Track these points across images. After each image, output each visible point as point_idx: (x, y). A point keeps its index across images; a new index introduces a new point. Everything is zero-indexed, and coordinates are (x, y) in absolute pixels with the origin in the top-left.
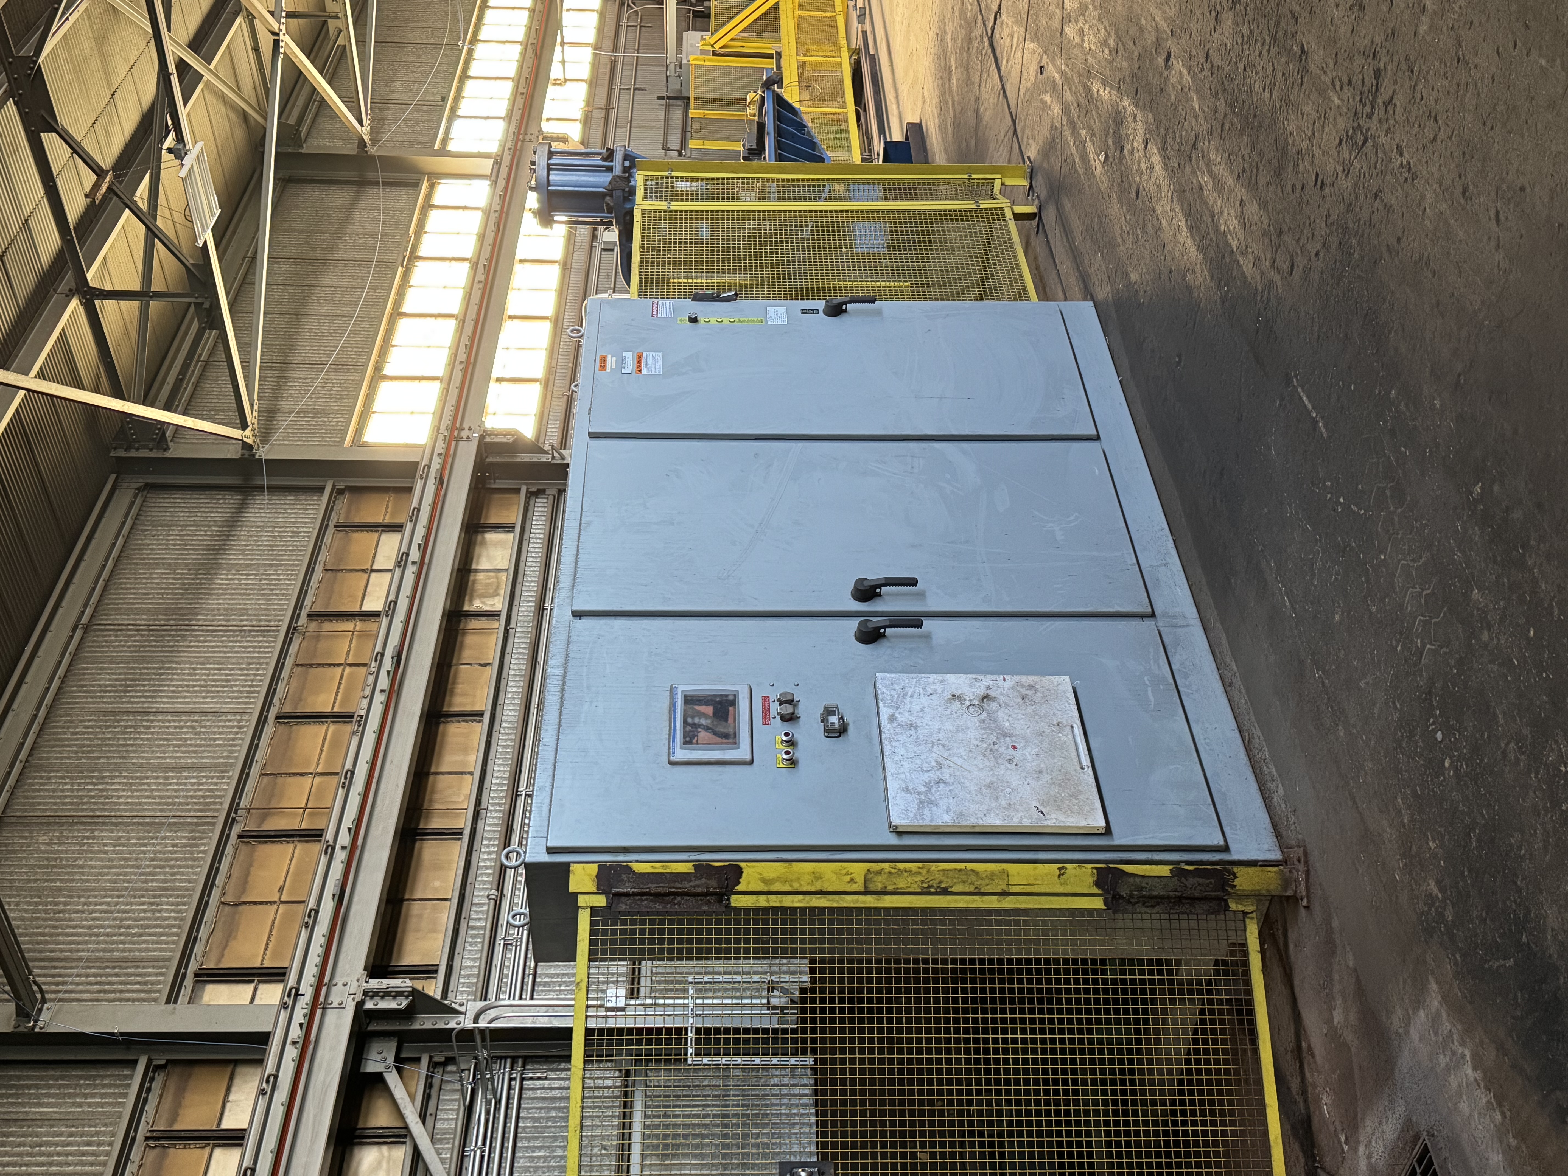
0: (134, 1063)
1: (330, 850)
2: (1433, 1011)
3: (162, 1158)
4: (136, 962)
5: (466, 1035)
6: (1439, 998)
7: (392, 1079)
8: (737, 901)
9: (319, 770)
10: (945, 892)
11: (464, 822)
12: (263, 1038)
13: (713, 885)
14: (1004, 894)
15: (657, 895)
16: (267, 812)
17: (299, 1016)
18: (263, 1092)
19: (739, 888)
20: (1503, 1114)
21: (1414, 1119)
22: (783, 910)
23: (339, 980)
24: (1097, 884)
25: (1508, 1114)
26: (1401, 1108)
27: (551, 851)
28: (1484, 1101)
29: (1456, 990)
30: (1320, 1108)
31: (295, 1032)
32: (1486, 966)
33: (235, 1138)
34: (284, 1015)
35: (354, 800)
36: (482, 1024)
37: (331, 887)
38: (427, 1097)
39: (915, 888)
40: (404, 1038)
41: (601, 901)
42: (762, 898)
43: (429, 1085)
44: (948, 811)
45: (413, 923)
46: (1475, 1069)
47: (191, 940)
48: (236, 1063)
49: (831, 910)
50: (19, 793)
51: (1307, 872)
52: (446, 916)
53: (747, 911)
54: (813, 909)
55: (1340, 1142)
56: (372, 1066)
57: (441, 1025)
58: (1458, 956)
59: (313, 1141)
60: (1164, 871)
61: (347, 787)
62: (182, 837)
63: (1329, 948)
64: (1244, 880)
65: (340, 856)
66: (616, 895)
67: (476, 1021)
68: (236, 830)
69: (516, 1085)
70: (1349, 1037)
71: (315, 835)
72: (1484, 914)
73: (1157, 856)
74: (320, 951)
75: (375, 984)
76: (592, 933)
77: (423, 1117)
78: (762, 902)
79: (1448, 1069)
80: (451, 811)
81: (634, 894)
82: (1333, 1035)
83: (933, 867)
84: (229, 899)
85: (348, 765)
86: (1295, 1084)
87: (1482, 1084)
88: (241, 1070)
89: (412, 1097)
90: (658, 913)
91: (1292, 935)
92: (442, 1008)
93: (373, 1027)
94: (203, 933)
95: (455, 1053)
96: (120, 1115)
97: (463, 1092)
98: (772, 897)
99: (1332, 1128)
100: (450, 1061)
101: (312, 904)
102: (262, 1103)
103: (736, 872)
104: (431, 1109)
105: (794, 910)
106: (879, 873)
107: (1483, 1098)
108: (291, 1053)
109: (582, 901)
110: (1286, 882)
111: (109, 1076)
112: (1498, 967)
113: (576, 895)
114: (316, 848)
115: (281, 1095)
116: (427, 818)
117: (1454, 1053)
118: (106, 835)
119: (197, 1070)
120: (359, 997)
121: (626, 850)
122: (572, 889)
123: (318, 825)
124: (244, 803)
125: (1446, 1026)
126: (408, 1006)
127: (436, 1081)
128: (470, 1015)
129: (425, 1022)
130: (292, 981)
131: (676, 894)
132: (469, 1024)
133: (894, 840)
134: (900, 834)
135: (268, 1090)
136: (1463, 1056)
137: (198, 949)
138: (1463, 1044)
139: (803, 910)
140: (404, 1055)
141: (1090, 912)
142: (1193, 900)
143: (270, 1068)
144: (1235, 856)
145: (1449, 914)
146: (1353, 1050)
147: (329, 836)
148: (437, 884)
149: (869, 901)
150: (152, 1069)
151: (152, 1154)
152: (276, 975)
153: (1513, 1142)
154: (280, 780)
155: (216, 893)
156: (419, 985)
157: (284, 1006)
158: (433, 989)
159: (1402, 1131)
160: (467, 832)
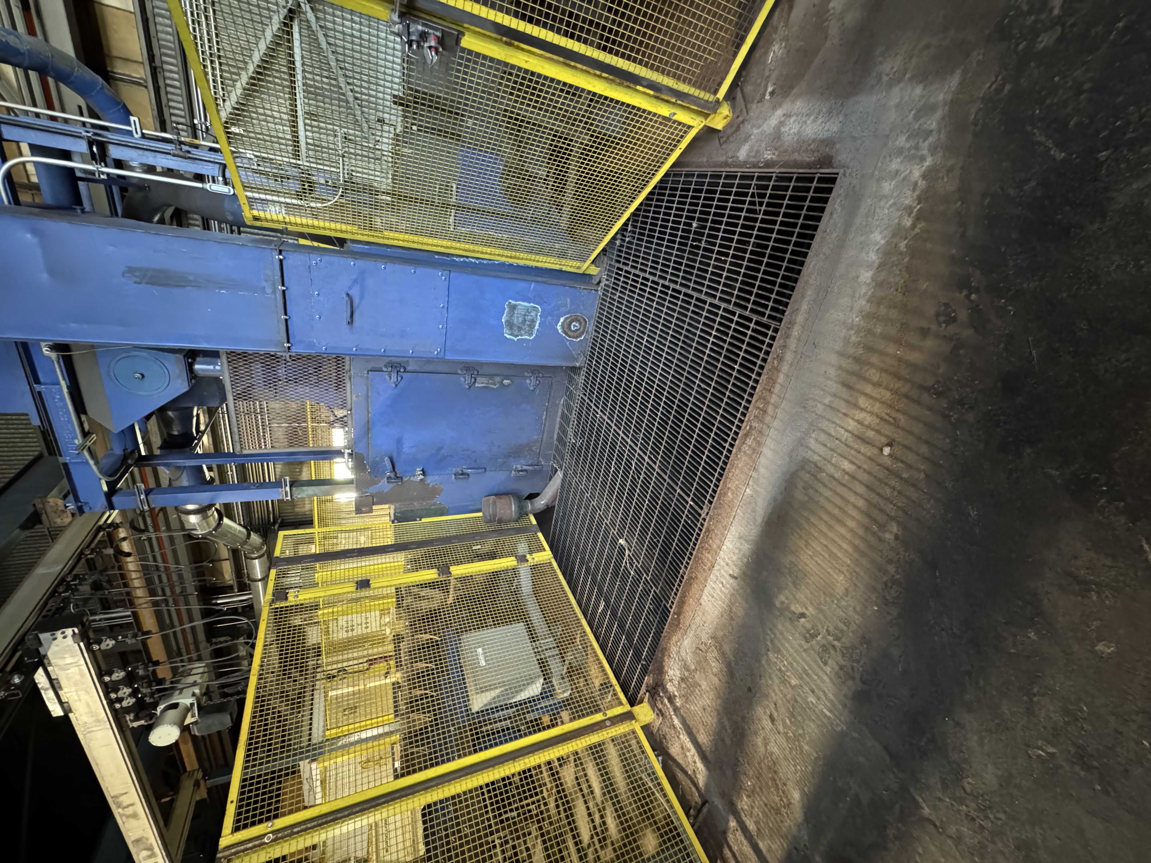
2: (932, 100)
6: (949, 97)
20: (913, 227)
21: (838, 146)
25: (917, 230)
26: (833, 127)
28: (907, 202)
29: (973, 111)
30: (766, 53)
32: (1029, 128)
46: (924, 176)
55: (766, 90)
58: (1008, 87)
70: (834, 29)
72: (1087, 86)
79: (900, 151)
87: (917, 193)
99: (767, 73)
107: (909, 198)
112: (1040, 143)
117: (917, 148)
125: (932, 123)
136: (923, 159)
138: (933, 150)
145: (1045, 41)
146: (828, 44)
153: (903, 245)
159: (822, 141)
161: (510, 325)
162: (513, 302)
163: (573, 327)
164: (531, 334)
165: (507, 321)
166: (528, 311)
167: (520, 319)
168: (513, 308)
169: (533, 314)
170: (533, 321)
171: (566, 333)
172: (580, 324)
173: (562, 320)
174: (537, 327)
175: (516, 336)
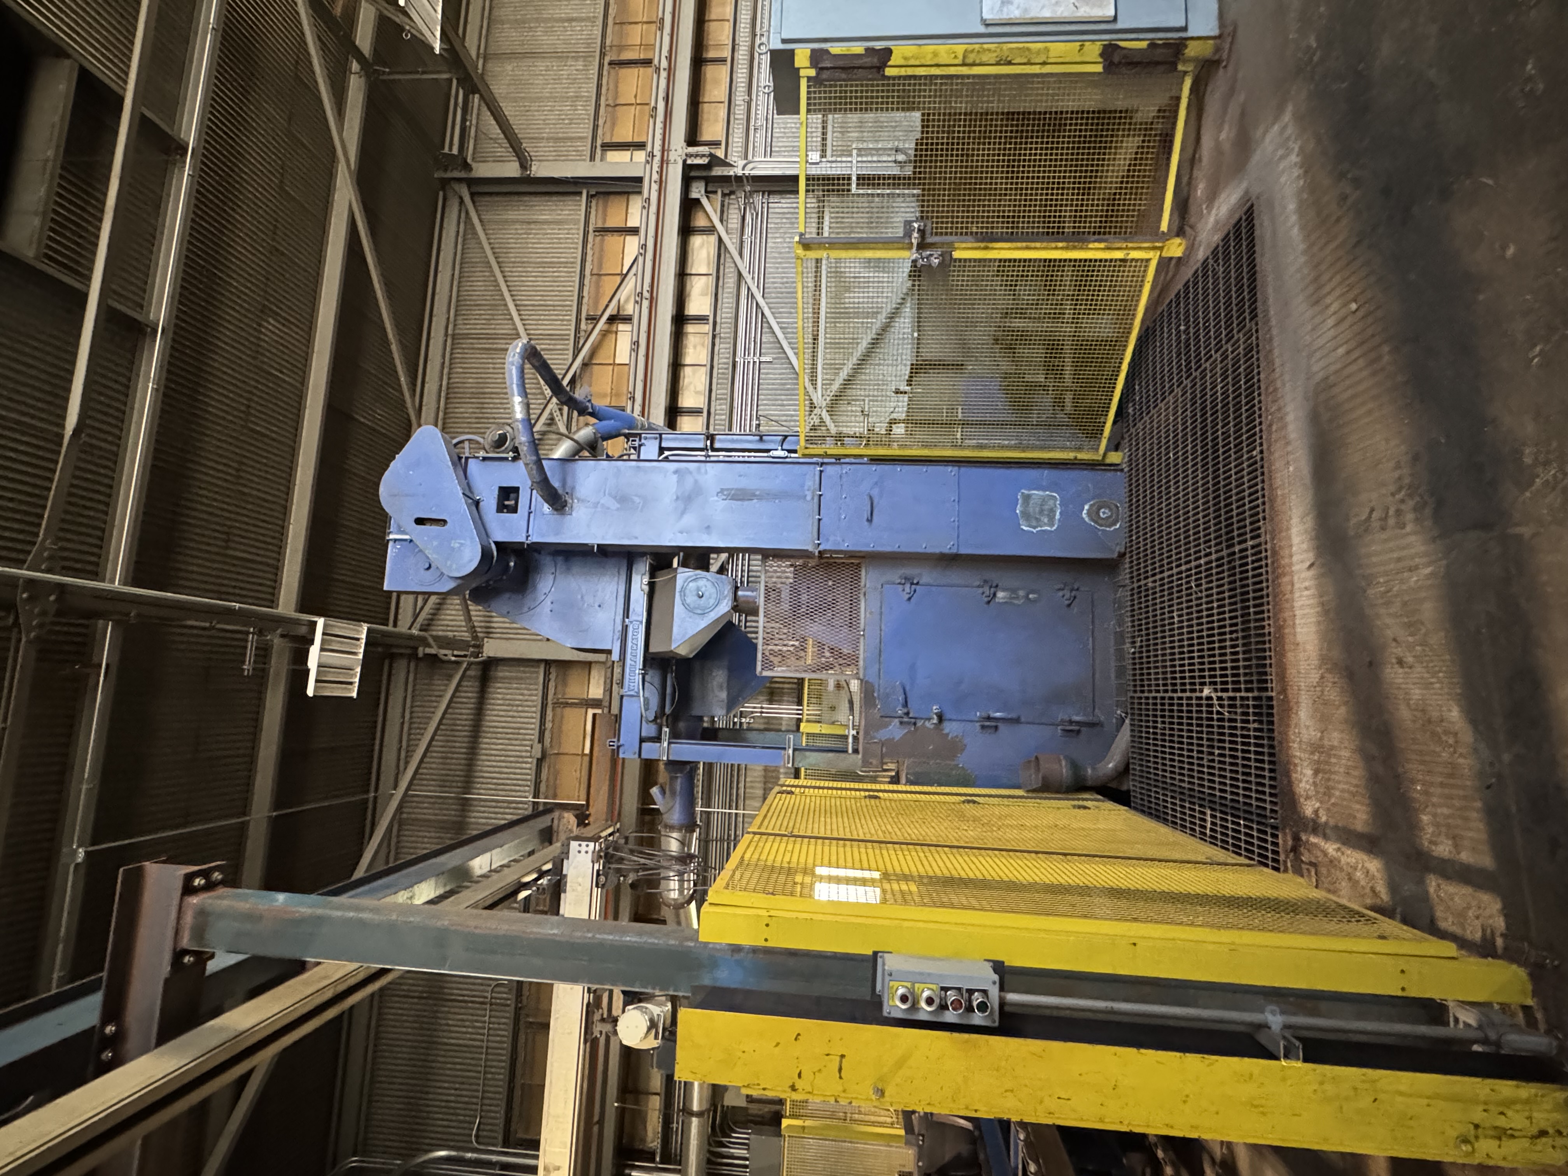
0: (580, 193)
1: (658, 70)
3: (602, 241)
4: (571, 139)
5: (739, 179)
7: (704, 201)
8: (889, 72)
9: (645, 19)
10: (1010, 63)
11: (726, 53)
12: (639, 180)
13: (875, 61)
14: (1044, 63)
15: (843, 69)
16: (621, 48)
17: (656, 168)
18: (644, 207)
19: (890, 63)
22: (914, 77)
23: (672, 147)
24: (1102, 55)
27: (784, 41)
28: (1296, 175)
29: (1304, 107)
31: (655, 177)
32: (1328, 90)
33: (634, 231)
34: (648, 167)
35: (666, 39)
36: (747, 172)
37: (661, 95)
38: (722, 212)
39: (993, 61)
40: (708, 180)
41: (812, 73)
42: (903, 69)
43: (723, 206)
44: (1018, 8)
45: (705, 116)
46: (1298, 156)
47: (595, 128)
48: (628, 193)
49: (942, 77)
50: (490, 40)
51: (1232, 43)
52: (723, 113)
53: (894, 78)
54: (931, 76)
55: (1202, 210)
56: (694, 195)
57: (726, 173)
58: (1312, 86)
59: (671, 230)
60: (1144, 45)
61: (661, 29)
62: (580, 64)
63: (1231, 92)
64: (1192, 50)
65: (664, 74)
66: (822, 69)
67: (743, 169)
68: (607, 60)
69: (765, 205)
70: (1227, 147)
71: (648, 62)
72: (1340, 54)
73: (1141, 36)
74: (661, 131)
75: (692, 150)
76: (809, 93)
77: (721, 221)
78: (903, 72)
79: (1280, 159)
80: (719, 46)
81: (831, 68)
82: (1218, 149)
83: (1005, 47)
84: (611, 102)
85: (660, 15)
86: (1185, 180)
87: (1298, 165)
88: (632, 197)
89: (715, 212)
90: (844, 80)
91: (1209, 89)
92: (725, 164)
93: (693, 174)
94: (601, 122)
95: (734, 188)
96: (579, 220)
97: (740, 209)
98: (908, 69)
99: (1200, 202)
100: (732, 193)
101: (653, 104)
102: (645, 212)
103: (888, 52)
104: (725, 217)
105: (920, 77)
106: (972, 51)
108: (655, 187)
109: (802, 73)
110: (1217, 49)
111: (570, 201)
112: (1336, 90)
113: (798, 69)
114: (650, 70)
115: (653, 208)
116: (707, 51)
117: (1287, 148)
118: (541, 65)
119: (612, 197)
120: (684, 157)
121: (825, 40)
122: (797, 65)
123: (649, 56)
124: (608, 42)
126: (709, 162)
127: (726, 204)
128: (740, 167)
129: (718, 171)
130: (649, 149)
131: (854, 68)
132: (740, 173)
133: (982, 29)
134: (987, 25)
135: (646, 207)
137: (600, 132)
139: (926, 77)
140: (709, 189)
141: (1094, 73)
142: (1158, 63)
143: (646, 195)
144: (1191, 33)
147: (656, 61)
148: (716, 93)
149: (965, 71)
150: (590, 197)
151: (598, 239)
152: (641, 146)
154: (624, 27)
155: (603, 99)
156: (713, 151)
157: (647, 162)
158: (720, 153)
160: (729, 59)
161: (1026, 515)
162: (1026, 492)
163: (1104, 513)
164: (1051, 523)
165: (1021, 512)
166: (1044, 501)
167: (1037, 509)
168: (1027, 498)
169: (1051, 502)
170: (1052, 511)
171: (1096, 522)
172: (1111, 510)
173: (1086, 507)
174: (1058, 516)
175: (1035, 528)
